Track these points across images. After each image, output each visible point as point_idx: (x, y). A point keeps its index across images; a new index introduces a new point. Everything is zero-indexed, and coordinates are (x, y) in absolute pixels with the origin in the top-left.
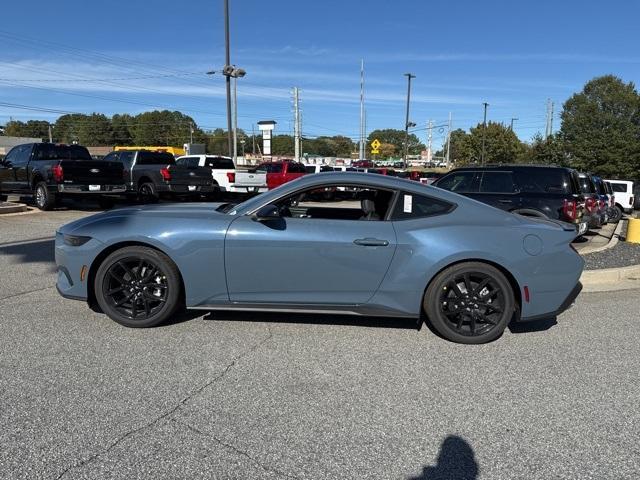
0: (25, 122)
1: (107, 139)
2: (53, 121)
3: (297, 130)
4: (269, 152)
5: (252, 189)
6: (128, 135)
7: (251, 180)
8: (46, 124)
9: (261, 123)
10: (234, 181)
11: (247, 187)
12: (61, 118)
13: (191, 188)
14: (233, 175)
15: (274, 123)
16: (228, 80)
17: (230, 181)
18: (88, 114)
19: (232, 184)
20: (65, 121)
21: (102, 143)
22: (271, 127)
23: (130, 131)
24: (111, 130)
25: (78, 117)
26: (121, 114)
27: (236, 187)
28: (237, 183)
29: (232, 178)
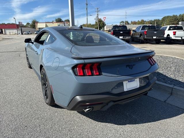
2: (160, 19)
8: (159, 20)
10: (175, 35)
12: (163, 18)
13: (154, 37)
14: (175, 32)
17: (174, 35)
19: (174, 36)
24: (177, 20)
25: (168, 17)
26: (182, 14)
27: (175, 37)
28: (176, 36)
29: (175, 34)
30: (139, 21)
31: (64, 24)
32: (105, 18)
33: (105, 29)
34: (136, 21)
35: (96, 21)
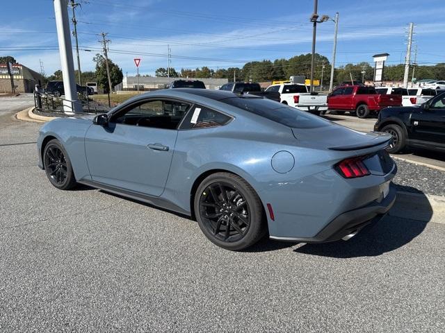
0: (227, 69)
1: (269, 76)
2: (241, 68)
3: (408, 59)
4: (380, 79)
5: (314, 108)
6: (282, 73)
7: (313, 101)
8: (237, 70)
9: (375, 56)
10: (298, 102)
11: (309, 107)
12: (245, 65)
14: (298, 97)
15: (387, 55)
16: (315, 25)
17: (295, 102)
18: (261, 61)
19: (296, 104)
20: (248, 67)
21: (266, 79)
22: (385, 58)
23: (284, 70)
24: (272, 70)
25: (255, 63)
26: (279, 59)
27: (299, 106)
28: (300, 104)
29: (297, 100)
30: (198, 70)
31: (9, 68)
32: (137, 61)
33: (125, 86)
34: (192, 70)
35: (97, 65)
